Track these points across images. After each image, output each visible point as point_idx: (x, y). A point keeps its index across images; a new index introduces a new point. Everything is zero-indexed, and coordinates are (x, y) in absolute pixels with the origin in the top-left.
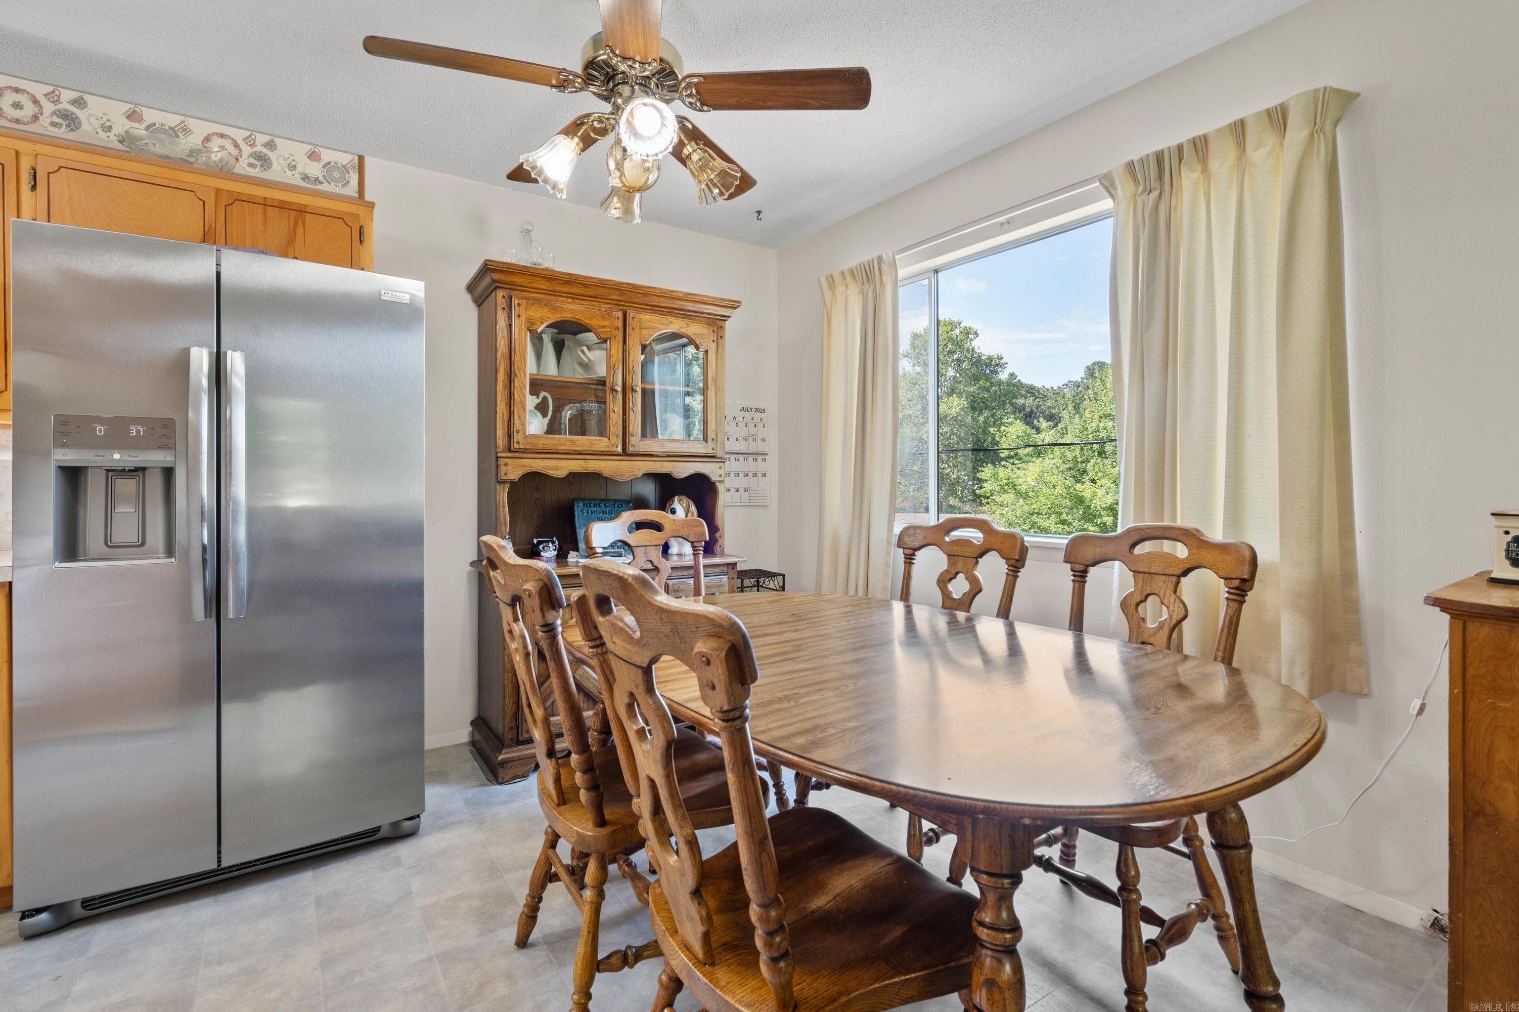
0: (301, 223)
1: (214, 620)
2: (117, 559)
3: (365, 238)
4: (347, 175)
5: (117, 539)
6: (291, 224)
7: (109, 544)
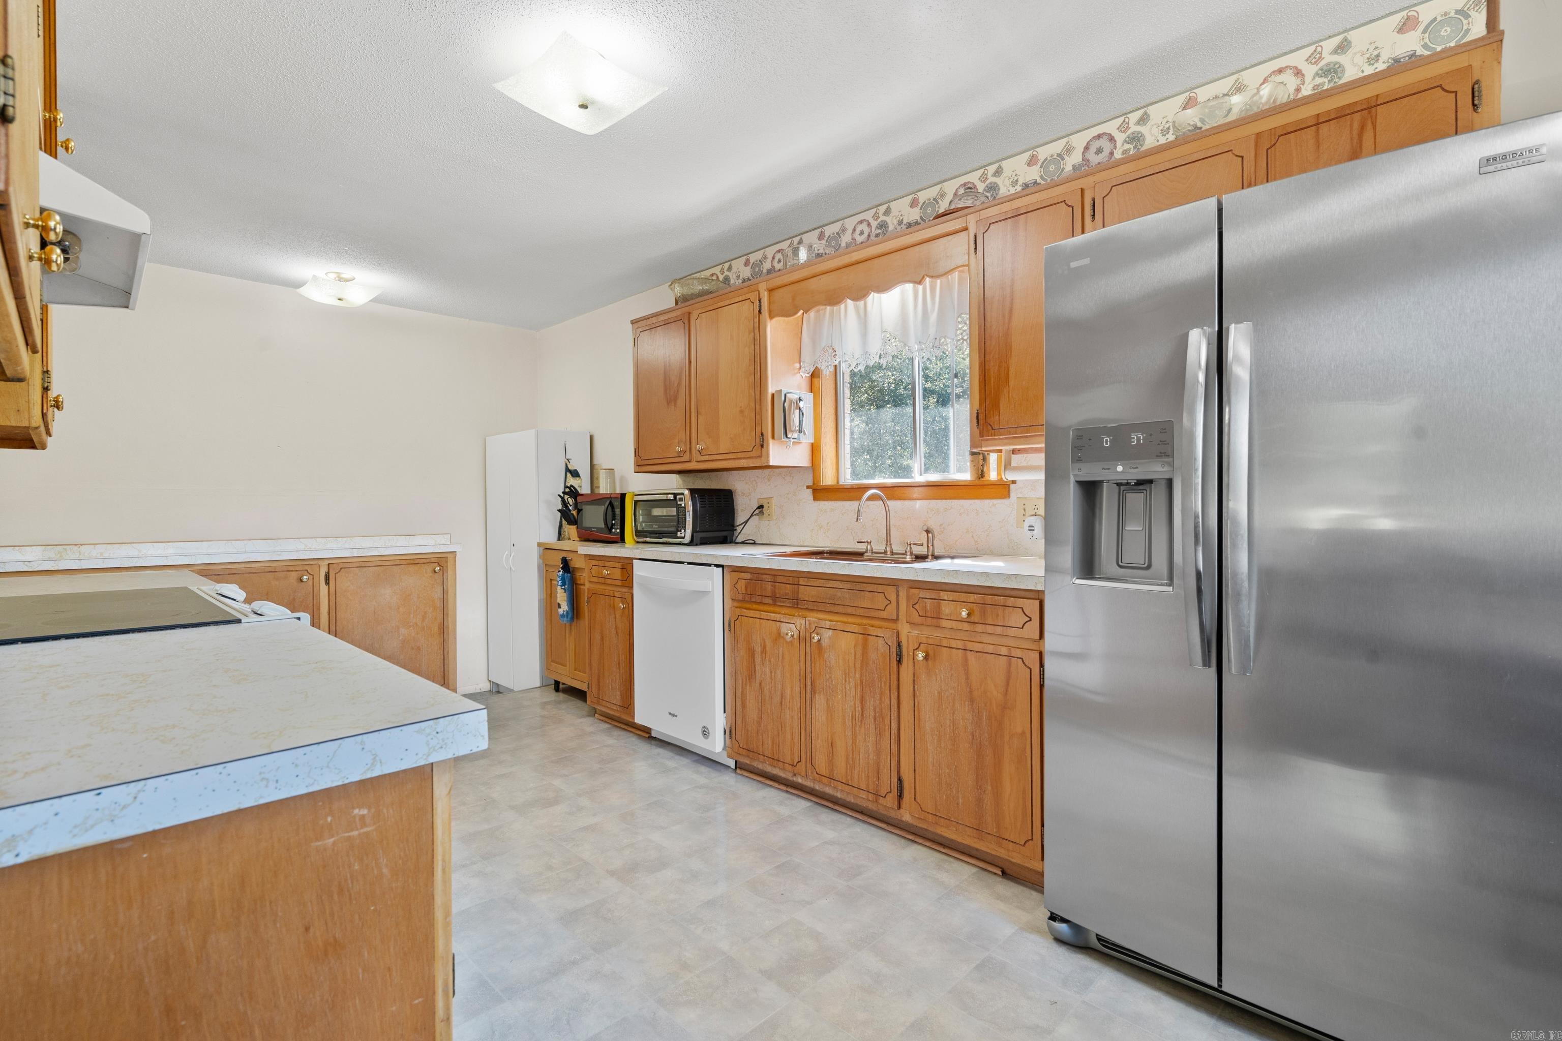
0: (1369, 126)
1: (1213, 670)
2: (1126, 582)
3: (1484, 97)
4: (1465, 22)
5: (1127, 559)
6: (1355, 133)
7: (1121, 564)
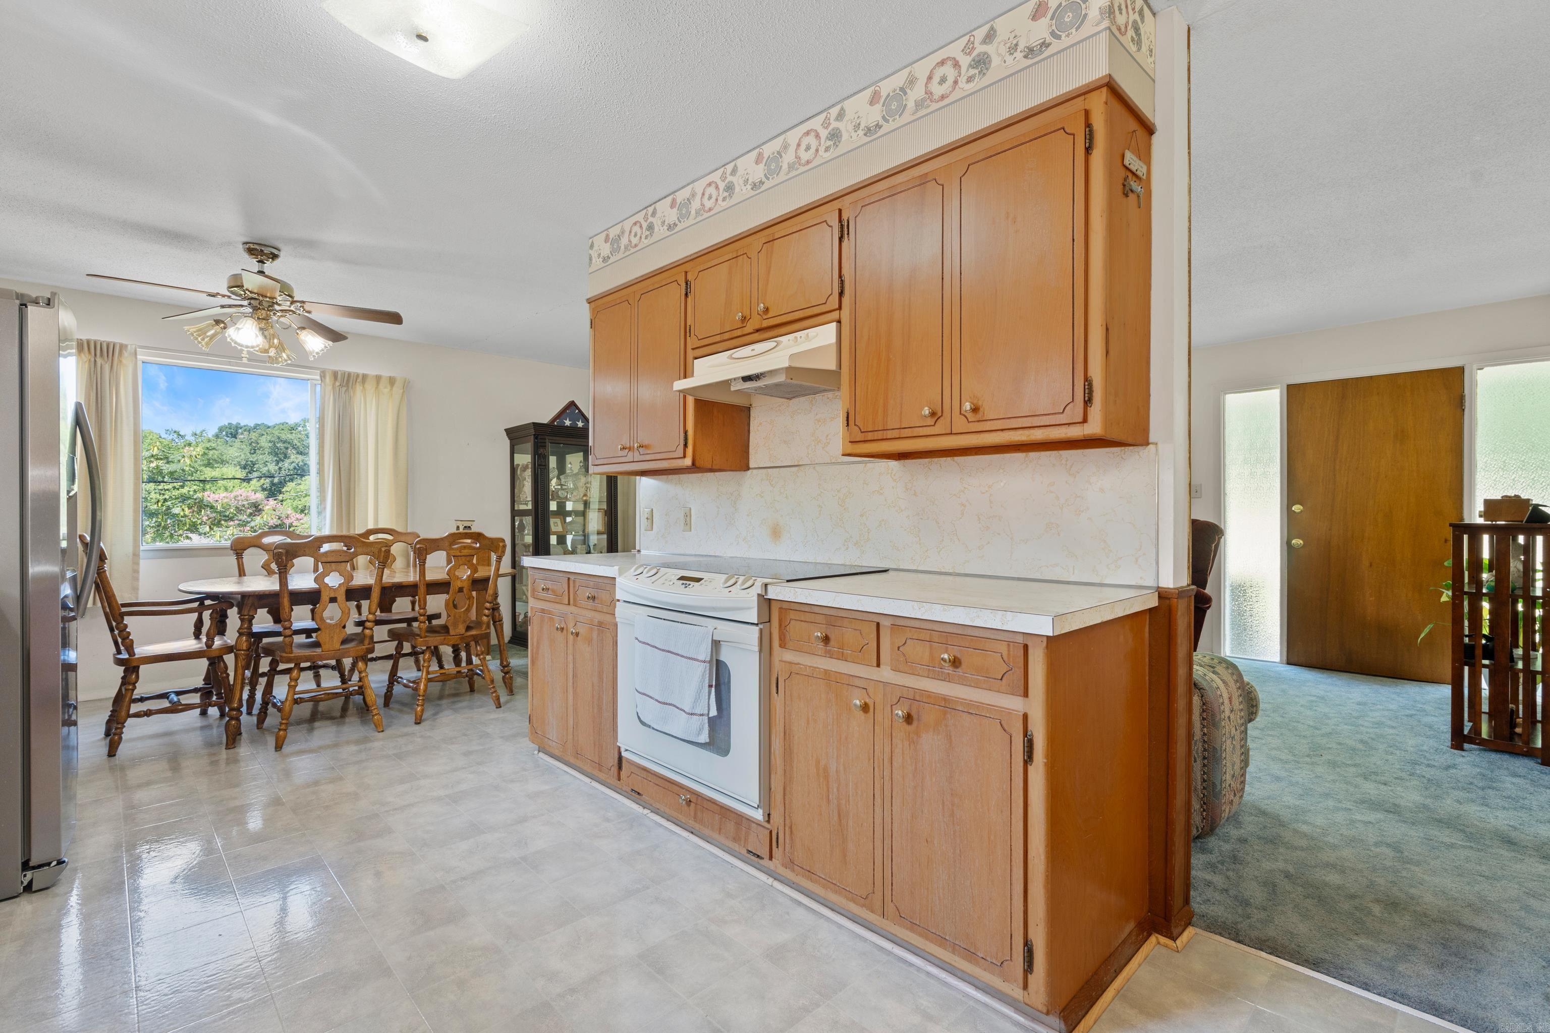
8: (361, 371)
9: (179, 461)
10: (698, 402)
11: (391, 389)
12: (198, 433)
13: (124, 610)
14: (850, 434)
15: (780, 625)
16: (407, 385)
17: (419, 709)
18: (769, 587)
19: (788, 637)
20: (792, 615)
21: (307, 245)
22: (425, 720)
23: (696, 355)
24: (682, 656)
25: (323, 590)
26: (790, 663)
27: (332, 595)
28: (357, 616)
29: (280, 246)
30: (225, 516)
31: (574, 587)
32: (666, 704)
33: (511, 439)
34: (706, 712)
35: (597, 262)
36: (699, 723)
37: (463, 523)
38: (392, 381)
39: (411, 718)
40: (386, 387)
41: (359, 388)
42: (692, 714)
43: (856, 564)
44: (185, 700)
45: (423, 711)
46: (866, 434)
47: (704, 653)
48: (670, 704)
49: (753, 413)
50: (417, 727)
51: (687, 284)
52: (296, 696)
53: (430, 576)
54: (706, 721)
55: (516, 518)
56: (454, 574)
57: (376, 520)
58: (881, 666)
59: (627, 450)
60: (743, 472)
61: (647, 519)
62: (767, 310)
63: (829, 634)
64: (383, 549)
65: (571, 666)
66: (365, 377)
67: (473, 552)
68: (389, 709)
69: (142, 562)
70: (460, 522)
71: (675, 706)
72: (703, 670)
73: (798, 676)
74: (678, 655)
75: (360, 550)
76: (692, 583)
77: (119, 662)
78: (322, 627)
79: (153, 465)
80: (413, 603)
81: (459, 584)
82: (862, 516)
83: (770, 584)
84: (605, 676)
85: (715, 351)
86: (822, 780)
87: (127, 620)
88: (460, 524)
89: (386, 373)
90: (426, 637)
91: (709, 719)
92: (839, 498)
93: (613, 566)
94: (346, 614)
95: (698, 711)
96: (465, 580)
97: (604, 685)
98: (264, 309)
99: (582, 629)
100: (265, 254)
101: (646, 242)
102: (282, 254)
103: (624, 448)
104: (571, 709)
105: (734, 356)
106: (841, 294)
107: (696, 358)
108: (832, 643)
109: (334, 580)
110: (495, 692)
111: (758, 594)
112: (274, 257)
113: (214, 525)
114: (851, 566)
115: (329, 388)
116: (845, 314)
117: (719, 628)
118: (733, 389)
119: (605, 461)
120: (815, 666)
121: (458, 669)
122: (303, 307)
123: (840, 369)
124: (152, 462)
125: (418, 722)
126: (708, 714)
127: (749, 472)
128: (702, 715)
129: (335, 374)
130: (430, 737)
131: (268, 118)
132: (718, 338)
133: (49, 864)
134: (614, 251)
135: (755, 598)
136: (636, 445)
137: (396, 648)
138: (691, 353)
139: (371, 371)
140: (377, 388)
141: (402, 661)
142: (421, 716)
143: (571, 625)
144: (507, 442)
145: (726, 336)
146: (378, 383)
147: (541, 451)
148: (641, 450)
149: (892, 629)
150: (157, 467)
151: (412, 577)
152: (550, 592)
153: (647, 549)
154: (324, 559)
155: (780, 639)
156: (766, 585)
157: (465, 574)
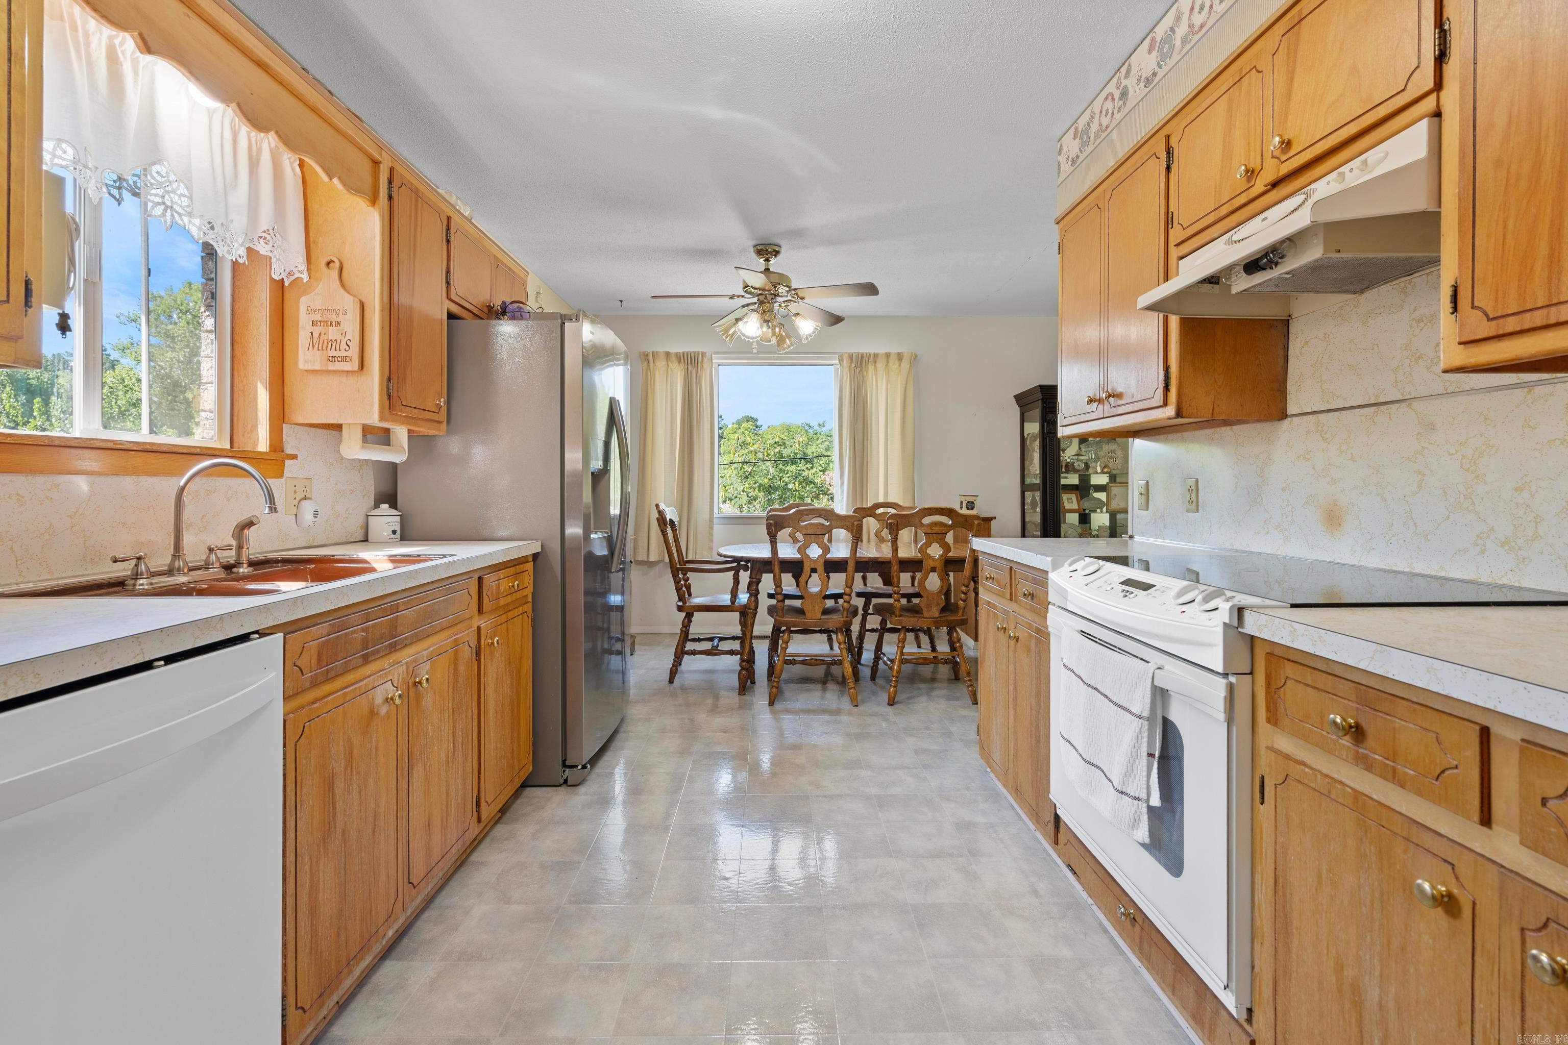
8: (872, 351)
9: (791, 446)
10: (1187, 324)
11: (900, 365)
12: (821, 423)
13: (688, 566)
14: (1461, 327)
15: (1268, 684)
16: (915, 358)
17: (892, 689)
18: (1247, 614)
19: (1281, 710)
20: (1290, 670)
21: (797, 234)
22: (898, 703)
23: (1181, 254)
24: (1111, 701)
25: (805, 561)
26: (1287, 757)
27: (813, 566)
28: (862, 586)
29: (778, 241)
30: (822, 491)
31: (1015, 579)
32: (1093, 765)
33: (1021, 406)
34: (1143, 796)
35: (1066, 168)
36: (1133, 810)
37: (966, 498)
38: (900, 357)
39: (885, 697)
40: (894, 364)
41: (871, 367)
42: (1122, 793)
43: (1505, 581)
44: (725, 646)
45: (895, 692)
46: (1501, 321)
47: (1141, 702)
48: (1097, 767)
49: (1293, 329)
50: (890, 709)
51: (1168, 152)
52: (786, 658)
53: (903, 553)
54: (1145, 810)
55: (1026, 493)
56: (926, 552)
57: (886, 494)
58: (1494, 826)
59: (1096, 404)
60: (1276, 423)
61: (1141, 494)
62: (1287, 144)
63: (1363, 724)
64: (856, 523)
65: (1012, 676)
66: (876, 356)
67: (945, 529)
68: (875, 684)
69: (715, 527)
70: (963, 497)
71: (1102, 771)
72: (1138, 730)
73: (1300, 786)
74: (1106, 697)
75: (834, 523)
76: (1136, 591)
77: (680, 609)
78: (805, 596)
79: (777, 450)
80: (913, 578)
81: (931, 564)
82: (1519, 490)
83: (1251, 608)
84: (1042, 699)
85: (1208, 238)
86: (1347, 1006)
87: (689, 574)
88: (963, 499)
89: (894, 350)
90: (901, 616)
91: (1150, 809)
92: (1463, 457)
93: (1047, 556)
94: (849, 585)
95: (1131, 790)
96: (937, 559)
97: (1042, 711)
98: (769, 302)
99: (1022, 635)
100: (769, 253)
101: (1118, 116)
102: (783, 250)
103: (1091, 401)
104: (1011, 730)
105: (1234, 239)
106: (1441, 58)
107: (1182, 258)
108: (1370, 742)
109: (815, 552)
110: (971, 685)
111: (1225, 624)
112: (776, 253)
113: (815, 498)
114: (1493, 586)
115: (846, 370)
116: (1451, 98)
117: (1166, 667)
118: (1235, 290)
119: (1074, 420)
120: (1336, 776)
121: (934, 654)
122: (796, 294)
123: (1440, 206)
124: (775, 448)
125: (891, 703)
126: (1148, 800)
127: (1287, 422)
128: (1138, 799)
129: (851, 356)
130: (895, 723)
131: (715, 113)
132: (1211, 218)
133: (577, 766)
134: (1084, 145)
135: (1220, 630)
136: (1104, 395)
137: (881, 623)
138: (1174, 253)
139: (881, 350)
140: (887, 365)
141: (887, 636)
142: (894, 698)
143: (1012, 626)
144: (1017, 410)
145: (1224, 210)
146: (888, 360)
147: (1050, 416)
148: (1111, 399)
149: (1522, 751)
150: (780, 452)
151: (885, 552)
152: (995, 582)
153: (1142, 534)
154: (805, 531)
155: (1268, 709)
156: (1240, 610)
157: (935, 551)
